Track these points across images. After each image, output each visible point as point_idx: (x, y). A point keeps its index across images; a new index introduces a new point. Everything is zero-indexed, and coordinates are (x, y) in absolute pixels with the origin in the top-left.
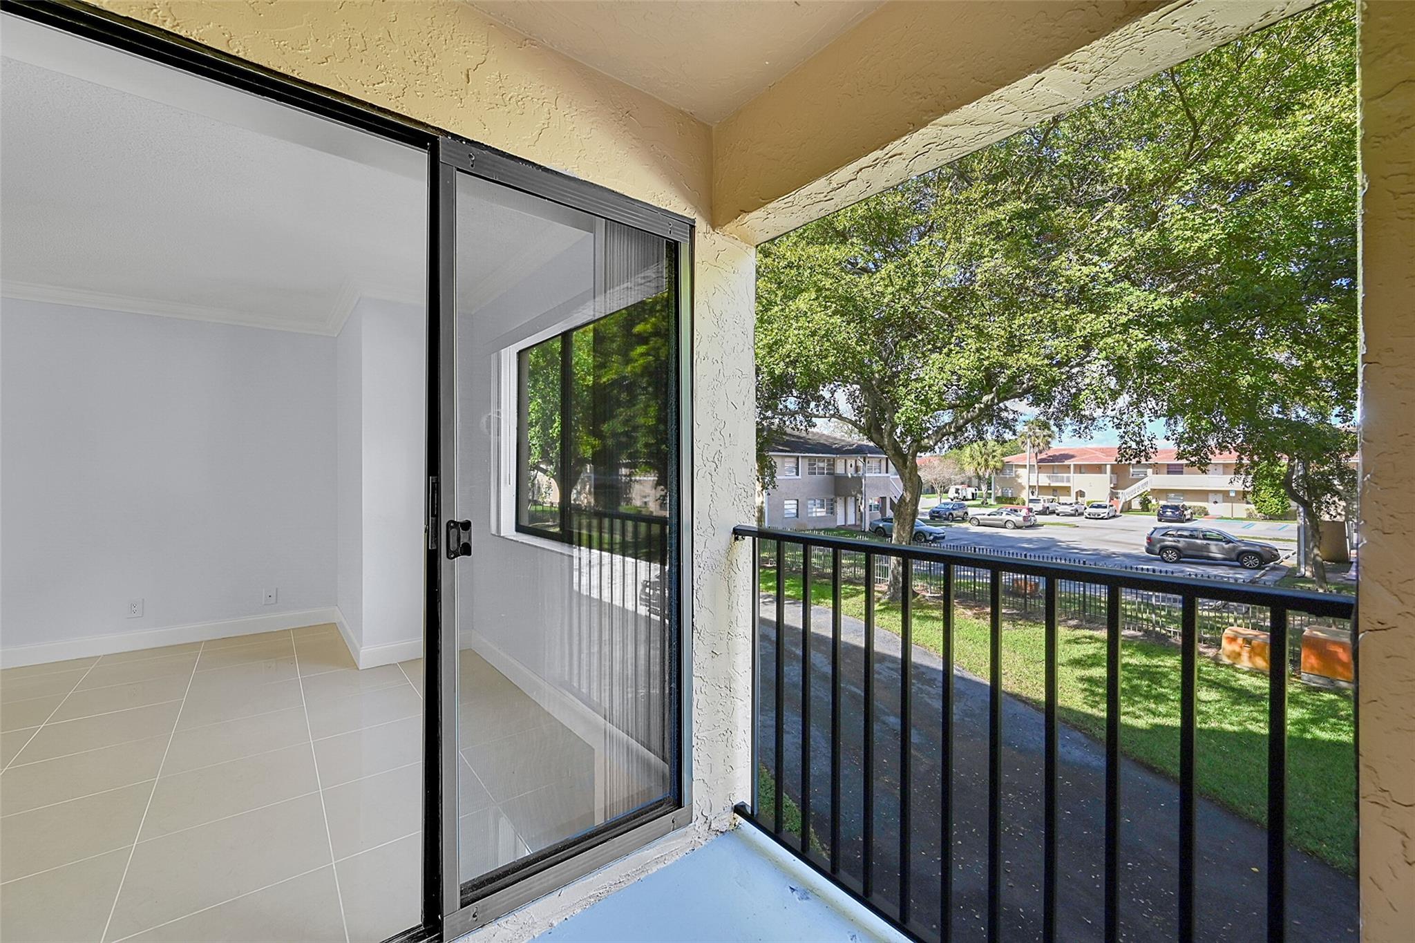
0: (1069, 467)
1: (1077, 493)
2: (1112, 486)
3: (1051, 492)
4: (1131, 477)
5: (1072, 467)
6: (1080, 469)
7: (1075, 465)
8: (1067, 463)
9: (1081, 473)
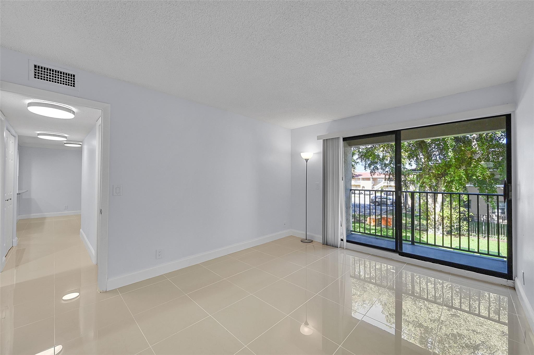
0: (360, 178)
1: (362, 187)
2: (373, 185)
3: (355, 186)
4: (378, 182)
5: (361, 179)
6: (364, 179)
7: (362, 178)
8: (359, 177)
9: (364, 180)
